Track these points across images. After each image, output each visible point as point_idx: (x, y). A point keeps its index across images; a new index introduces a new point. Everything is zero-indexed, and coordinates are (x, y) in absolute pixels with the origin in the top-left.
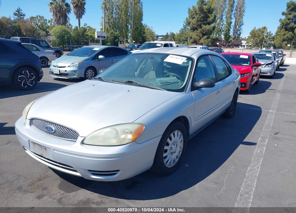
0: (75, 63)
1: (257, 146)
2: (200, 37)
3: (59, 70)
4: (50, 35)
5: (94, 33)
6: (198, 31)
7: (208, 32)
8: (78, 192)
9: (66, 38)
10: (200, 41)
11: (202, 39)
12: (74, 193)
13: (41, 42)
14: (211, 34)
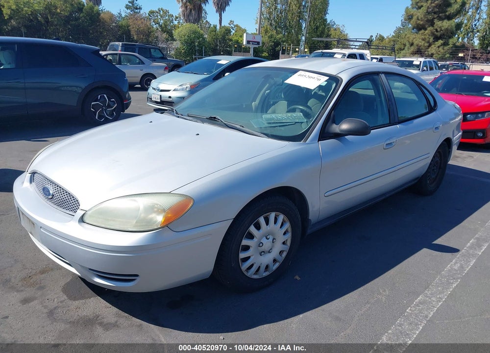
0: (186, 85)
1: (458, 255)
2: (428, 42)
3: (161, 96)
4: (174, 40)
5: (242, 36)
6: (427, 32)
7: (445, 33)
8: (88, 300)
9: (197, 44)
10: (429, 50)
11: (433, 46)
12: (81, 301)
13: (152, 50)
14: (450, 37)
